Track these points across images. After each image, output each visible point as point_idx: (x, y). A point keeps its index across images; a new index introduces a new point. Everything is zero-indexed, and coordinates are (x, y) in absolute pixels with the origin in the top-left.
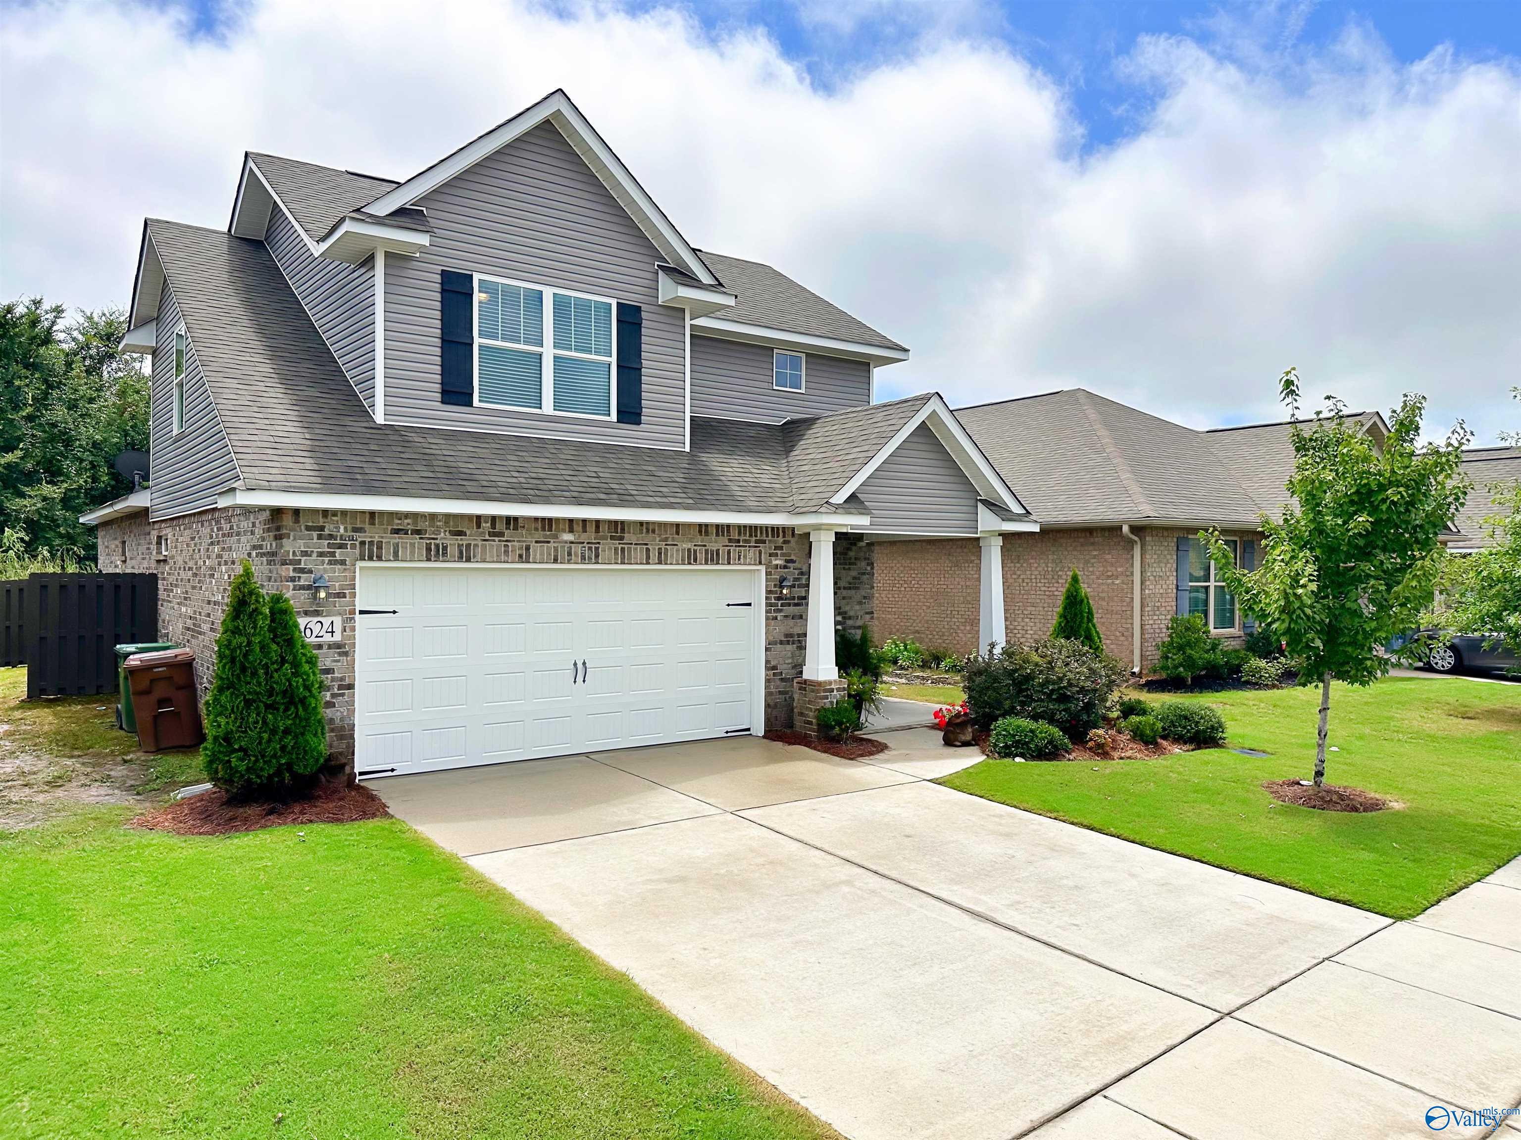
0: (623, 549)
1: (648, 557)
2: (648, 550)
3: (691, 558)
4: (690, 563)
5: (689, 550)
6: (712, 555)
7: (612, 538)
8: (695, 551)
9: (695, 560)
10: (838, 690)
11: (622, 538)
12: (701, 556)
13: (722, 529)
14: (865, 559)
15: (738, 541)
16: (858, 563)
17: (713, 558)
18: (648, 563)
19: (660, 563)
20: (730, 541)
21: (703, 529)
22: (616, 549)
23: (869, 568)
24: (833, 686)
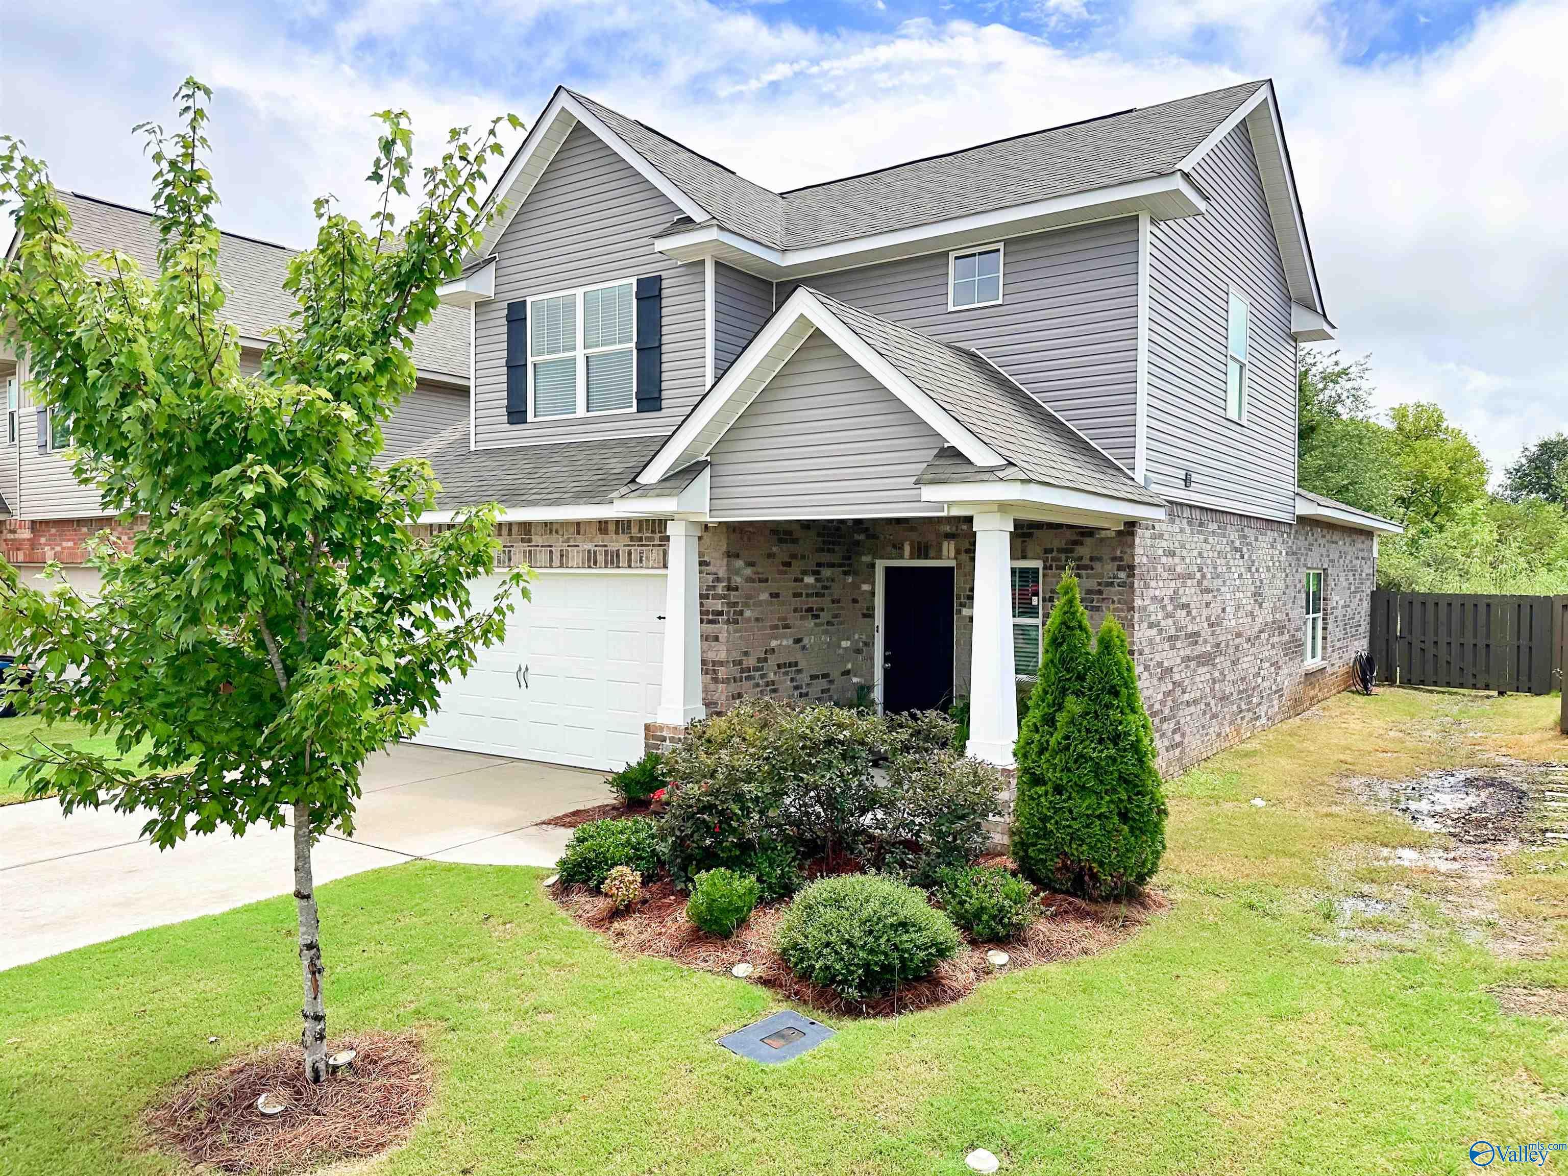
0: (530, 551)
1: (551, 560)
2: (551, 552)
3: (591, 560)
4: (590, 567)
5: (589, 551)
6: (612, 556)
7: (523, 540)
8: (595, 552)
9: (595, 563)
10: (672, 740)
11: (530, 541)
12: (601, 558)
13: (622, 525)
14: (1114, 559)
15: (641, 539)
16: (1097, 565)
17: (613, 560)
18: (551, 567)
19: (561, 566)
20: (632, 539)
21: (603, 526)
22: (524, 552)
23: (1122, 575)
24: (664, 734)
